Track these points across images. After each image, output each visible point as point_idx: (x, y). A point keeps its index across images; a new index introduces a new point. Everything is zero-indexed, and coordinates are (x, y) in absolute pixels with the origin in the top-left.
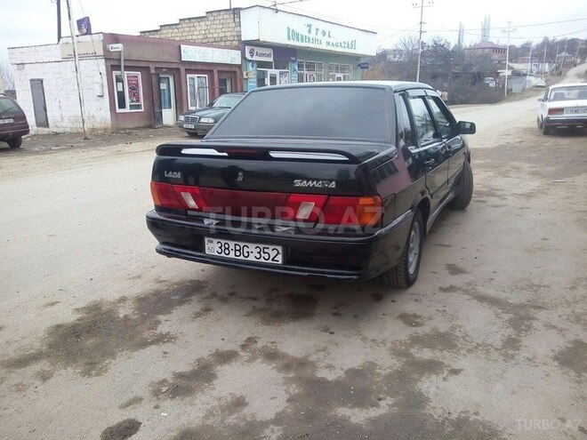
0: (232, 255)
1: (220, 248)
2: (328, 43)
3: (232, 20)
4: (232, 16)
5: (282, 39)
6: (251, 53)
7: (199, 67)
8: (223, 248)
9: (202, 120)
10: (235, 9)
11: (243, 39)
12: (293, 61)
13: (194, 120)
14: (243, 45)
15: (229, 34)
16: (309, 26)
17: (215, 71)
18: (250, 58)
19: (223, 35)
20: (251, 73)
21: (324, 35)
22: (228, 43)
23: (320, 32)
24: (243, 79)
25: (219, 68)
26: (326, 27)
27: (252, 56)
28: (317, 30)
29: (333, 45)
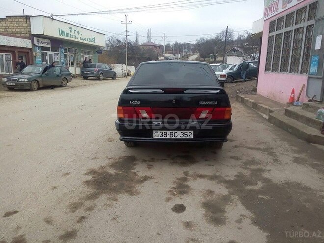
0: (168, 137)
1: (162, 134)
2: (81, 39)
3: (25, 22)
4: (25, 20)
5: (56, 35)
6: (38, 41)
7: (6, 49)
8: (164, 134)
9: (20, 80)
10: (26, 16)
11: (32, 34)
12: (62, 48)
13: (14, 80)
14: (32, 37)
15: (23, 30)
16: (71, 28)
17: (16, 51)
18: (37, 45)
19: (19, 30)
20: (38, 52)
21: (78, 34)
22: (22, 35)
23: (76, 32)
24: (33, 56)
25: (19, 50)
26: (80, 30)
27: (38, 43)
28: (75, 31)
29: (83, 39)
